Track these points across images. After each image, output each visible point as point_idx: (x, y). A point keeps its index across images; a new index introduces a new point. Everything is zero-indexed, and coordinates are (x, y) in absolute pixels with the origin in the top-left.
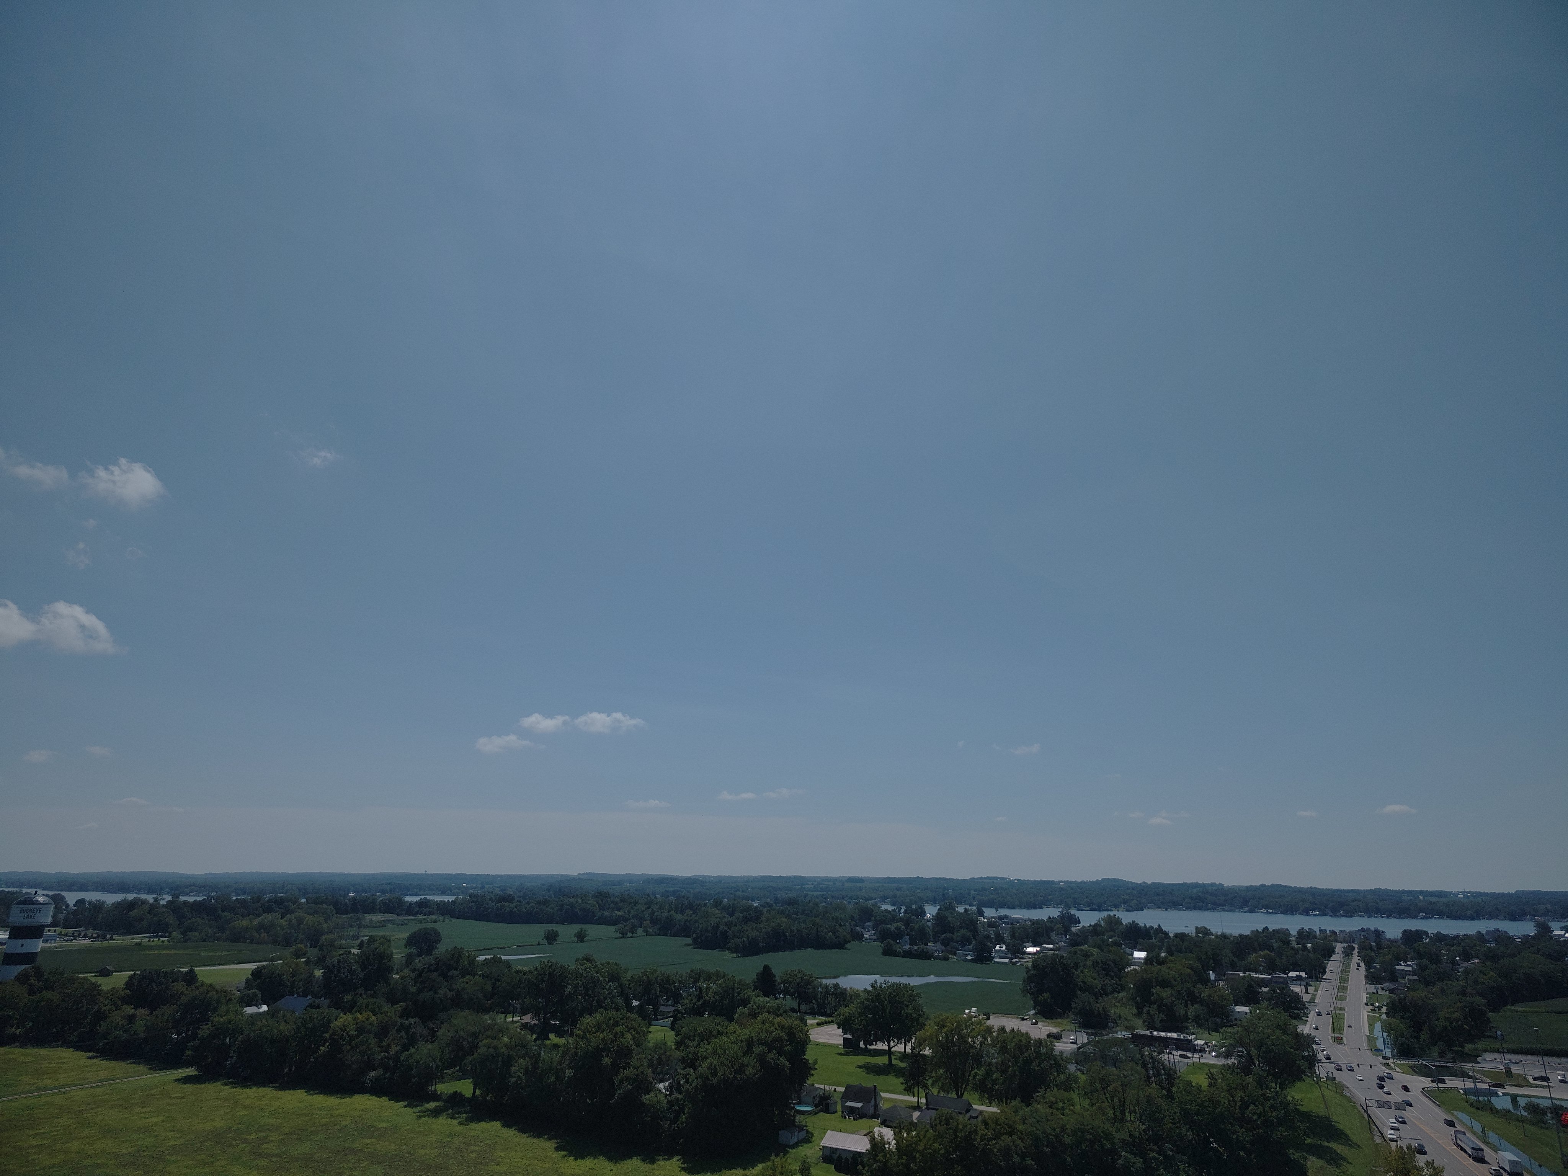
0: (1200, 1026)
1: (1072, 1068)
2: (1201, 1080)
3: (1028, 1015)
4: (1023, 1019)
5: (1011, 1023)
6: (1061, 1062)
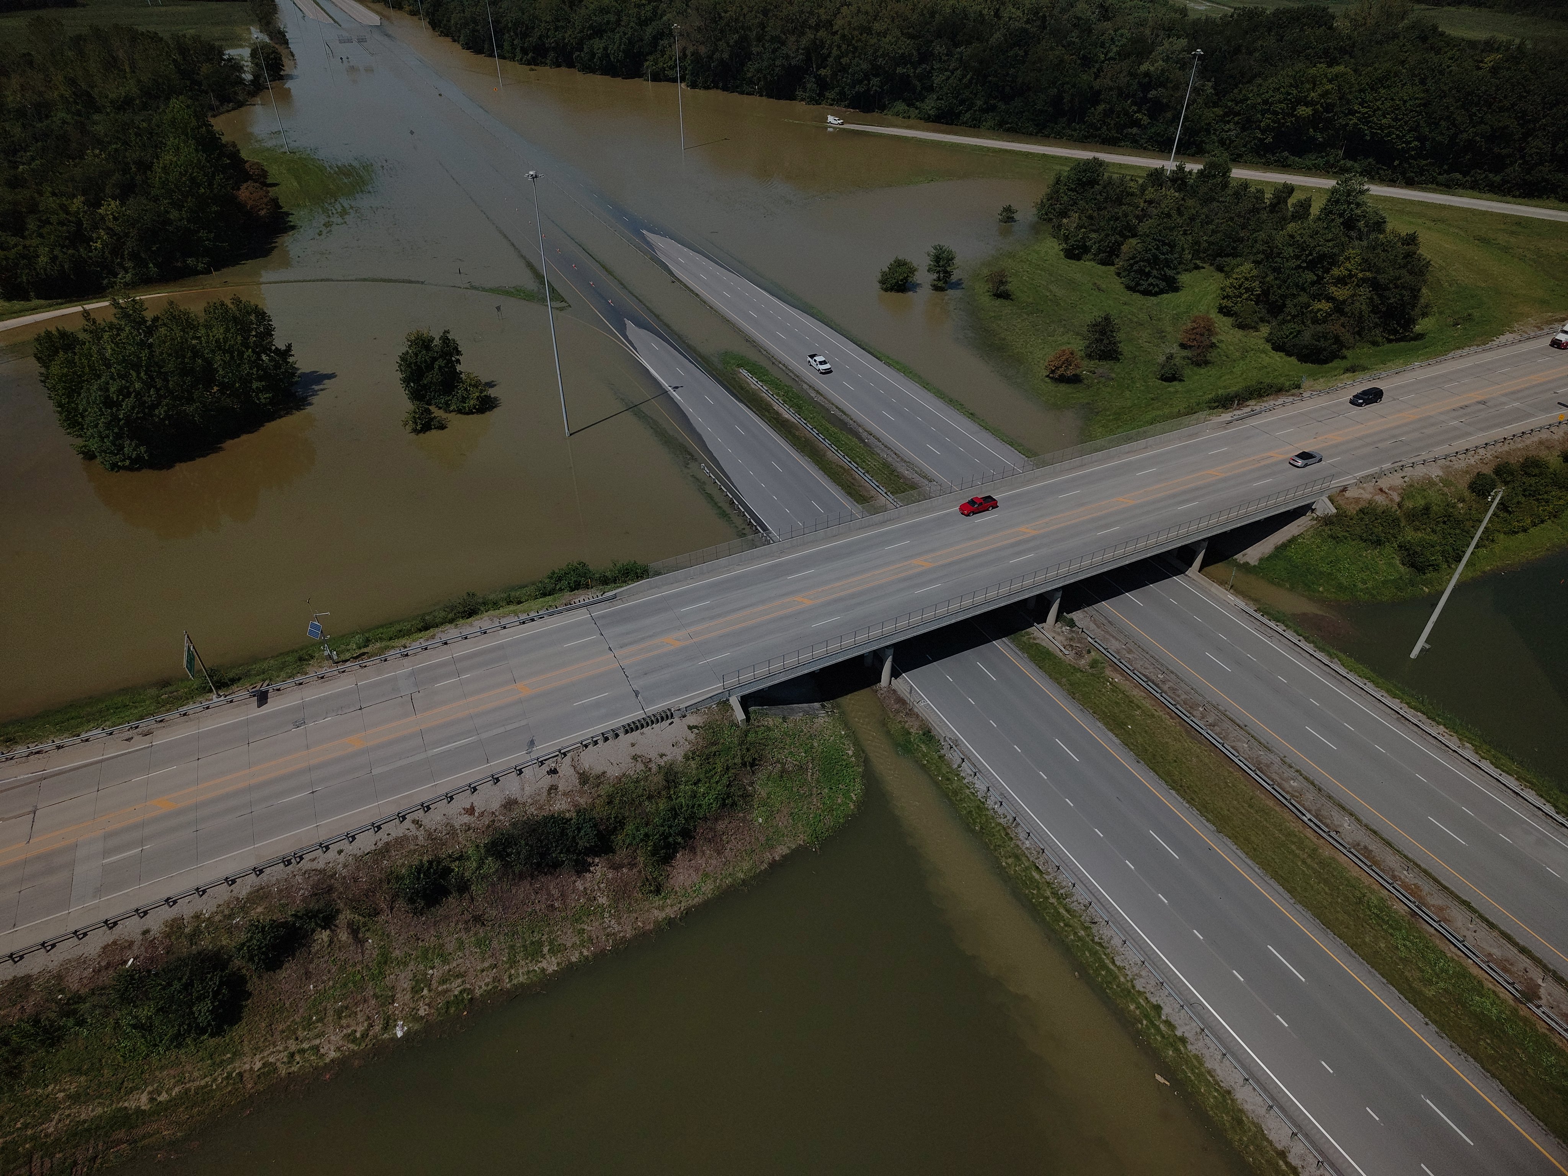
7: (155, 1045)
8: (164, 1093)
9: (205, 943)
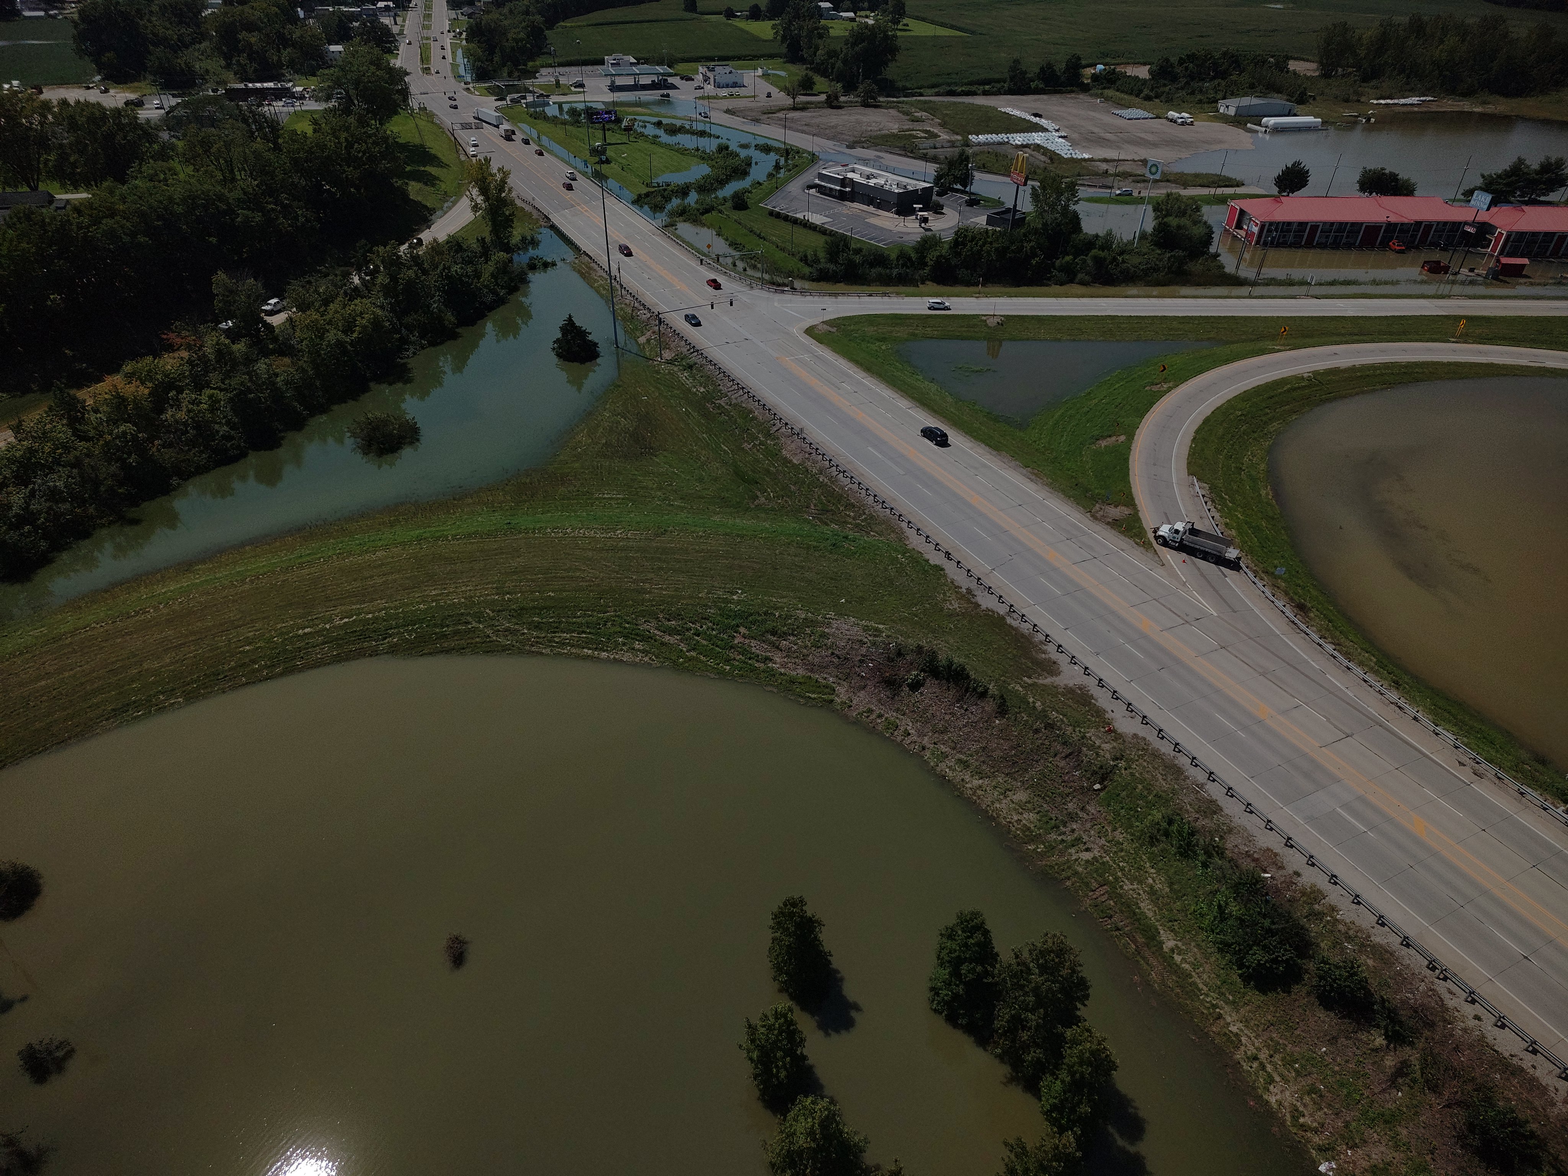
0: (297, 72)
1: (165, 136)
2: (305, 127)
3: (93, 82)
4: (88, 88)
5: (74, 95)
6: (150, 131)
7: (1213, 932)
8: (1181, 957)
9: (1314, 928)
